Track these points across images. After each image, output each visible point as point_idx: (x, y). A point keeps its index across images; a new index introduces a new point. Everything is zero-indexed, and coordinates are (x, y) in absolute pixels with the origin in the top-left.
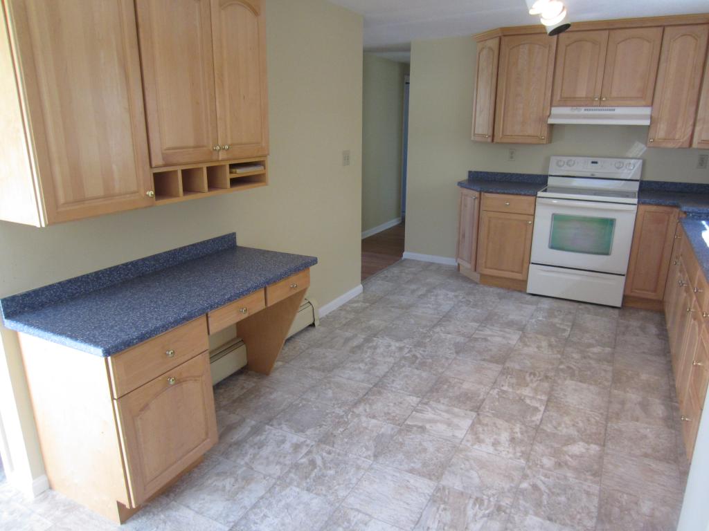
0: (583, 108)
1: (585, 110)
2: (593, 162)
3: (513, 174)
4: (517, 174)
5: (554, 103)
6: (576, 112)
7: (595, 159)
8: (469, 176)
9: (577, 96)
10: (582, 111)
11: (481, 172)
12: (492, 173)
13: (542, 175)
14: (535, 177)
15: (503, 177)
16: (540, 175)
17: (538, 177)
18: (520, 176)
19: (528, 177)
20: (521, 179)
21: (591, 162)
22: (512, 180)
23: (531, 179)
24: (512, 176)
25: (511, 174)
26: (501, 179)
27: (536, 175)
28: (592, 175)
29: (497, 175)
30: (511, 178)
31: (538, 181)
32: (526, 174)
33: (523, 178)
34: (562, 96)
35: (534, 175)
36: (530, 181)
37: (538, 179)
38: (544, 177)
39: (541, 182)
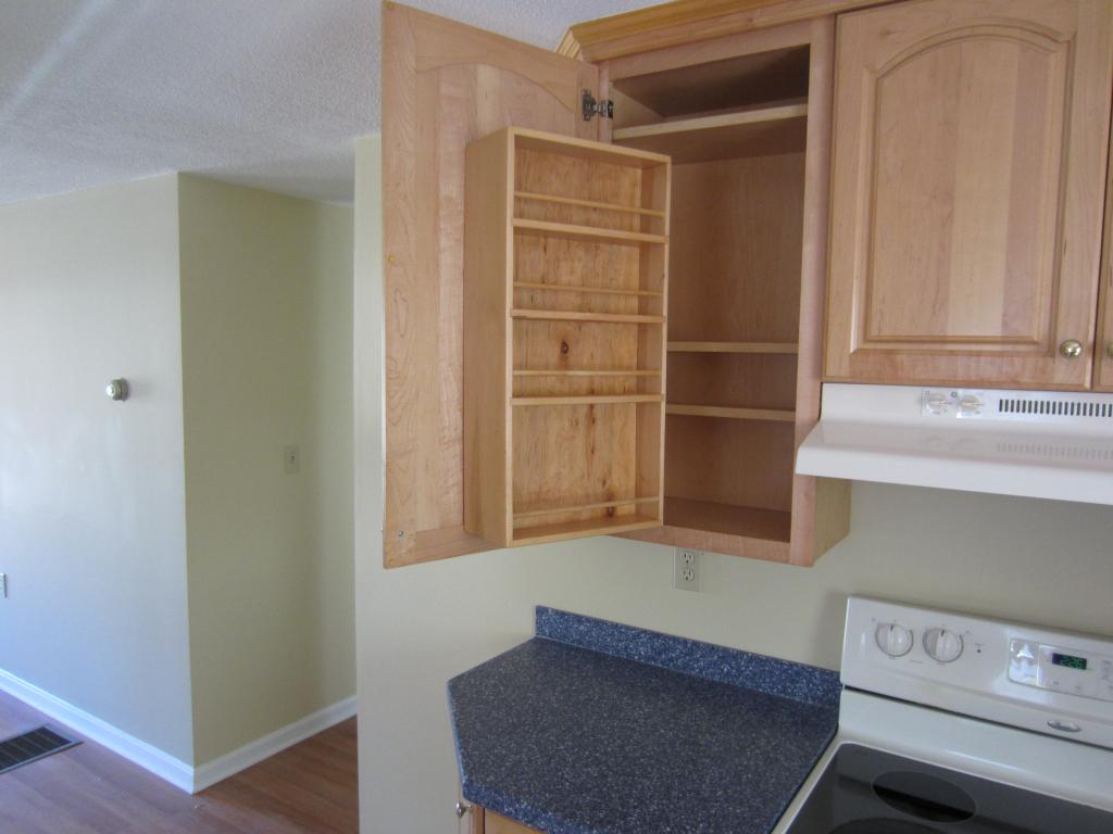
1: (1005, 406)
2: (1058, 659)
4: (712, 649)
5: (832, 365)
7: (1073, 645)
8: (539, 625)
11: (579, 619)
12: (616, 626)
13: (814, 669)
14: (785, 671)
15: (660, 654)
16: (809, 667)
17: (797, 673)
18: (723, 657)
19: (756, 670)
20: (728, 673)
21: (1051, 658)
22: (693, 673)
23: (768, 680)
24: (691, 652)
25: (689, 645)
26: (649, 658)
27: (791, 665)
28: (1058, 727)
29: (634, 637)
30: (690, 660)
31: (800, 693)
32: (747, 653)
33: (737, 671)
34: (874, 332)
35: (782, 664)
36: (765, 687)
37: (797, 683)
38: (824, 681)
39: (814, 700)
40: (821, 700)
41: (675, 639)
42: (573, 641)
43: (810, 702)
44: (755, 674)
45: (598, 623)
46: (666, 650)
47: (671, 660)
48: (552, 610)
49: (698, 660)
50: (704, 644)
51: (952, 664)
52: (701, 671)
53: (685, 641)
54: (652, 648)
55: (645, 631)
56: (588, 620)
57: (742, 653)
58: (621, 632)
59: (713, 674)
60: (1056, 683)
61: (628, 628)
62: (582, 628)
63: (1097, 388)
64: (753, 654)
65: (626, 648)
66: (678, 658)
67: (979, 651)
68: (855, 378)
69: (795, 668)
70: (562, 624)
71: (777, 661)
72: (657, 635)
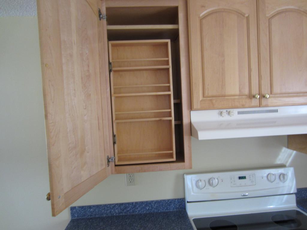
0: (236, 111)
1: (239, 113)
2: (240, 178)
3: (136, 203)
4: (142, 203)
5: (195, 105)
6: (226, 117)
7: (242, 173)
8: (72, 214)
9: (227, 93)
10: (235, 115)
11: (90, 207)
12: (105, 205)
13: (175, 199)
14: (167, 203)
15: (124, 210)
16: (174, 199)
17: (171, 202)
18: (146, 205)
19: (157, 205)
20: (148, 209)
21: (238, 178)
22: (136, 213)
23: (161, 207)
24: (135, 206)
25: (134, 204)
26: (120, 213)
27: (168, 200)
28: (244, 195)
29: (113, 207)
30: (135, 209)
31: (172, 208)
32: (154, 201)
33: (151, 208)
34: (206, 94)
35: (166, 201)
36: (161, 210)
37: (171, 205)
38: (179, 202)
39: (176, 209)
40: (178, 208)
41: (129, 204)
42: (88, 216)
43: (175, 210)
44: (157, 207)
45: (98, 206)
46: (126, 208)
47: (128, 211)
48: (78, 207)
49: (137, 208)
50: (139, 202)
51: (216, 187)
52: (139, 212)
53: (132, 203)
54: (120, 209)
55: (117, 204)
56: (94, 206)
57: (152, 201)
58: (108, 207)
59: (143, 211)
60: (241, 184)
61: (110, 205)
62: (92, 210)
63: (261, 106)
64: (156, 201)
65: (110, 212)
66: (130, 210)
67: (222, 181)
68: (202, 109)
69: (170, 201)
70: (83, 211)
71: (164, 200)
72: (122, 204)
